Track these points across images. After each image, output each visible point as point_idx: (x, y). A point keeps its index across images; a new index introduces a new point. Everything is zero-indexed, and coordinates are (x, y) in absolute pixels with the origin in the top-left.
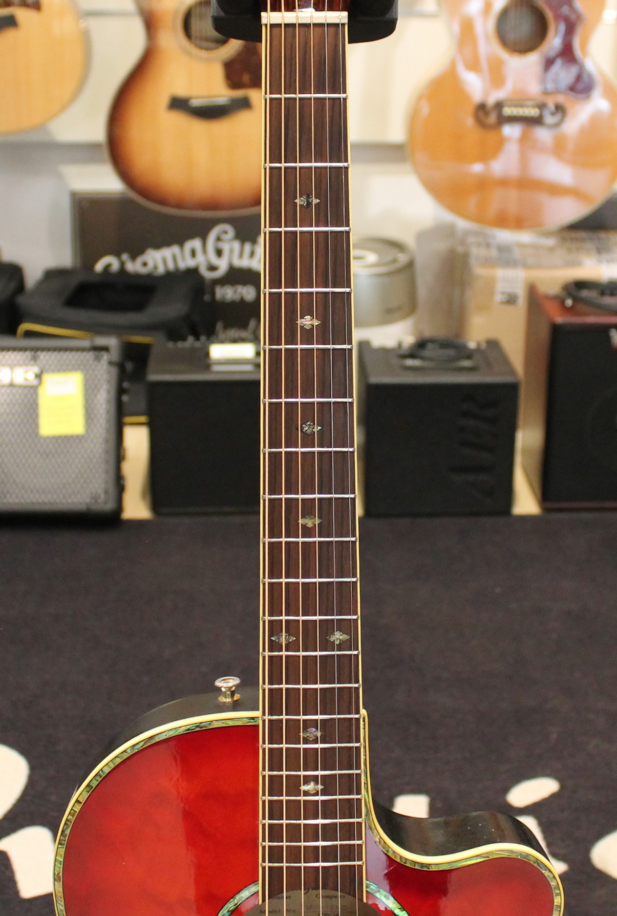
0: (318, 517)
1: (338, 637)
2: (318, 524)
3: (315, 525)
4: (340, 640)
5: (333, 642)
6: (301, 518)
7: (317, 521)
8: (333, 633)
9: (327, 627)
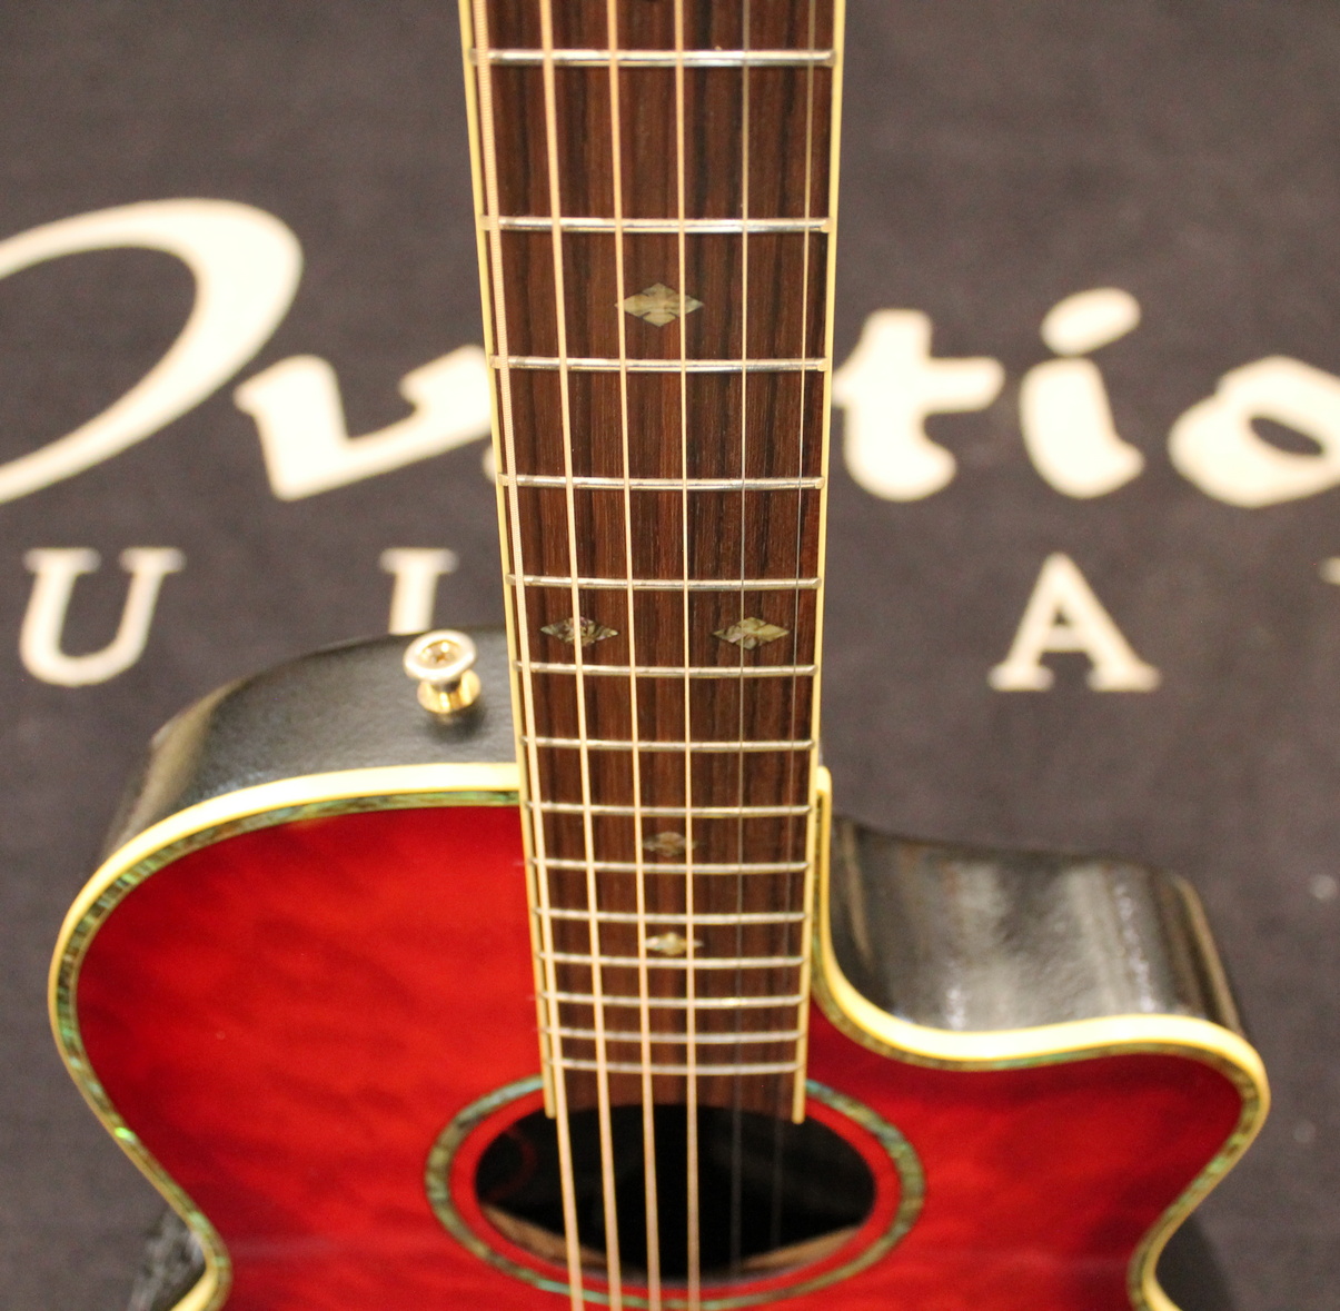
0: (687, 293)
1: (748, 631)
2: (687, 316)
3: (678, 318)
4: (756, 639)
5: (735, 645)
6: (626, 296)
7: (684, 306)
8: (735, 621)
9: (715, 610)
